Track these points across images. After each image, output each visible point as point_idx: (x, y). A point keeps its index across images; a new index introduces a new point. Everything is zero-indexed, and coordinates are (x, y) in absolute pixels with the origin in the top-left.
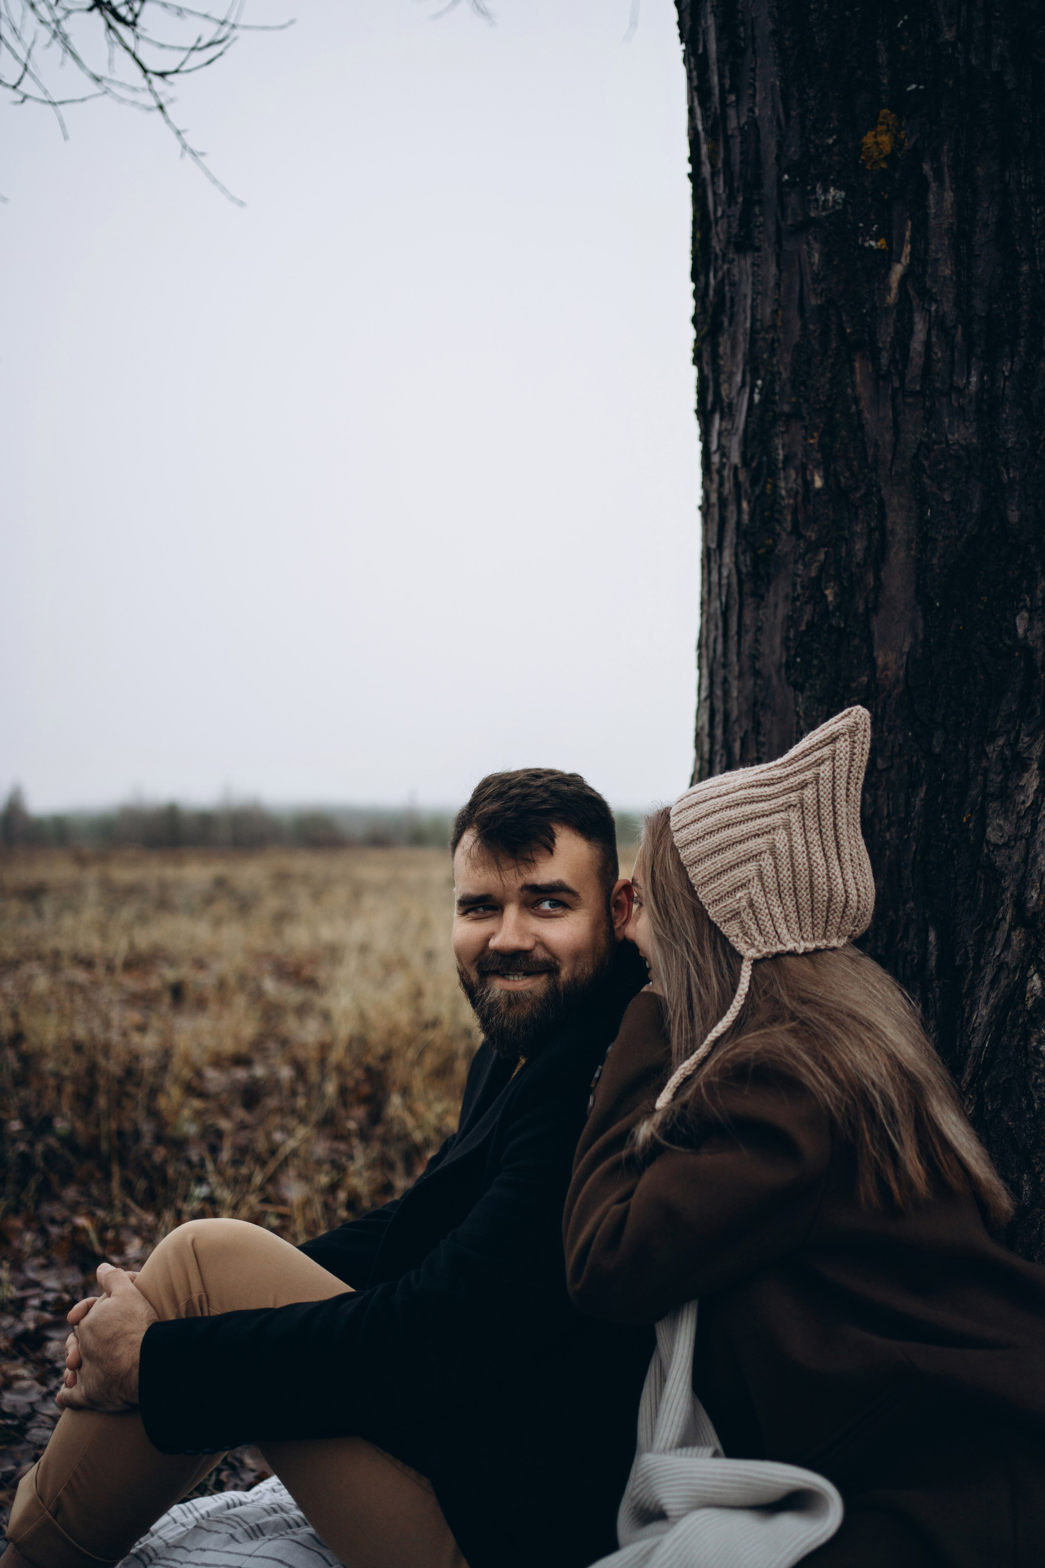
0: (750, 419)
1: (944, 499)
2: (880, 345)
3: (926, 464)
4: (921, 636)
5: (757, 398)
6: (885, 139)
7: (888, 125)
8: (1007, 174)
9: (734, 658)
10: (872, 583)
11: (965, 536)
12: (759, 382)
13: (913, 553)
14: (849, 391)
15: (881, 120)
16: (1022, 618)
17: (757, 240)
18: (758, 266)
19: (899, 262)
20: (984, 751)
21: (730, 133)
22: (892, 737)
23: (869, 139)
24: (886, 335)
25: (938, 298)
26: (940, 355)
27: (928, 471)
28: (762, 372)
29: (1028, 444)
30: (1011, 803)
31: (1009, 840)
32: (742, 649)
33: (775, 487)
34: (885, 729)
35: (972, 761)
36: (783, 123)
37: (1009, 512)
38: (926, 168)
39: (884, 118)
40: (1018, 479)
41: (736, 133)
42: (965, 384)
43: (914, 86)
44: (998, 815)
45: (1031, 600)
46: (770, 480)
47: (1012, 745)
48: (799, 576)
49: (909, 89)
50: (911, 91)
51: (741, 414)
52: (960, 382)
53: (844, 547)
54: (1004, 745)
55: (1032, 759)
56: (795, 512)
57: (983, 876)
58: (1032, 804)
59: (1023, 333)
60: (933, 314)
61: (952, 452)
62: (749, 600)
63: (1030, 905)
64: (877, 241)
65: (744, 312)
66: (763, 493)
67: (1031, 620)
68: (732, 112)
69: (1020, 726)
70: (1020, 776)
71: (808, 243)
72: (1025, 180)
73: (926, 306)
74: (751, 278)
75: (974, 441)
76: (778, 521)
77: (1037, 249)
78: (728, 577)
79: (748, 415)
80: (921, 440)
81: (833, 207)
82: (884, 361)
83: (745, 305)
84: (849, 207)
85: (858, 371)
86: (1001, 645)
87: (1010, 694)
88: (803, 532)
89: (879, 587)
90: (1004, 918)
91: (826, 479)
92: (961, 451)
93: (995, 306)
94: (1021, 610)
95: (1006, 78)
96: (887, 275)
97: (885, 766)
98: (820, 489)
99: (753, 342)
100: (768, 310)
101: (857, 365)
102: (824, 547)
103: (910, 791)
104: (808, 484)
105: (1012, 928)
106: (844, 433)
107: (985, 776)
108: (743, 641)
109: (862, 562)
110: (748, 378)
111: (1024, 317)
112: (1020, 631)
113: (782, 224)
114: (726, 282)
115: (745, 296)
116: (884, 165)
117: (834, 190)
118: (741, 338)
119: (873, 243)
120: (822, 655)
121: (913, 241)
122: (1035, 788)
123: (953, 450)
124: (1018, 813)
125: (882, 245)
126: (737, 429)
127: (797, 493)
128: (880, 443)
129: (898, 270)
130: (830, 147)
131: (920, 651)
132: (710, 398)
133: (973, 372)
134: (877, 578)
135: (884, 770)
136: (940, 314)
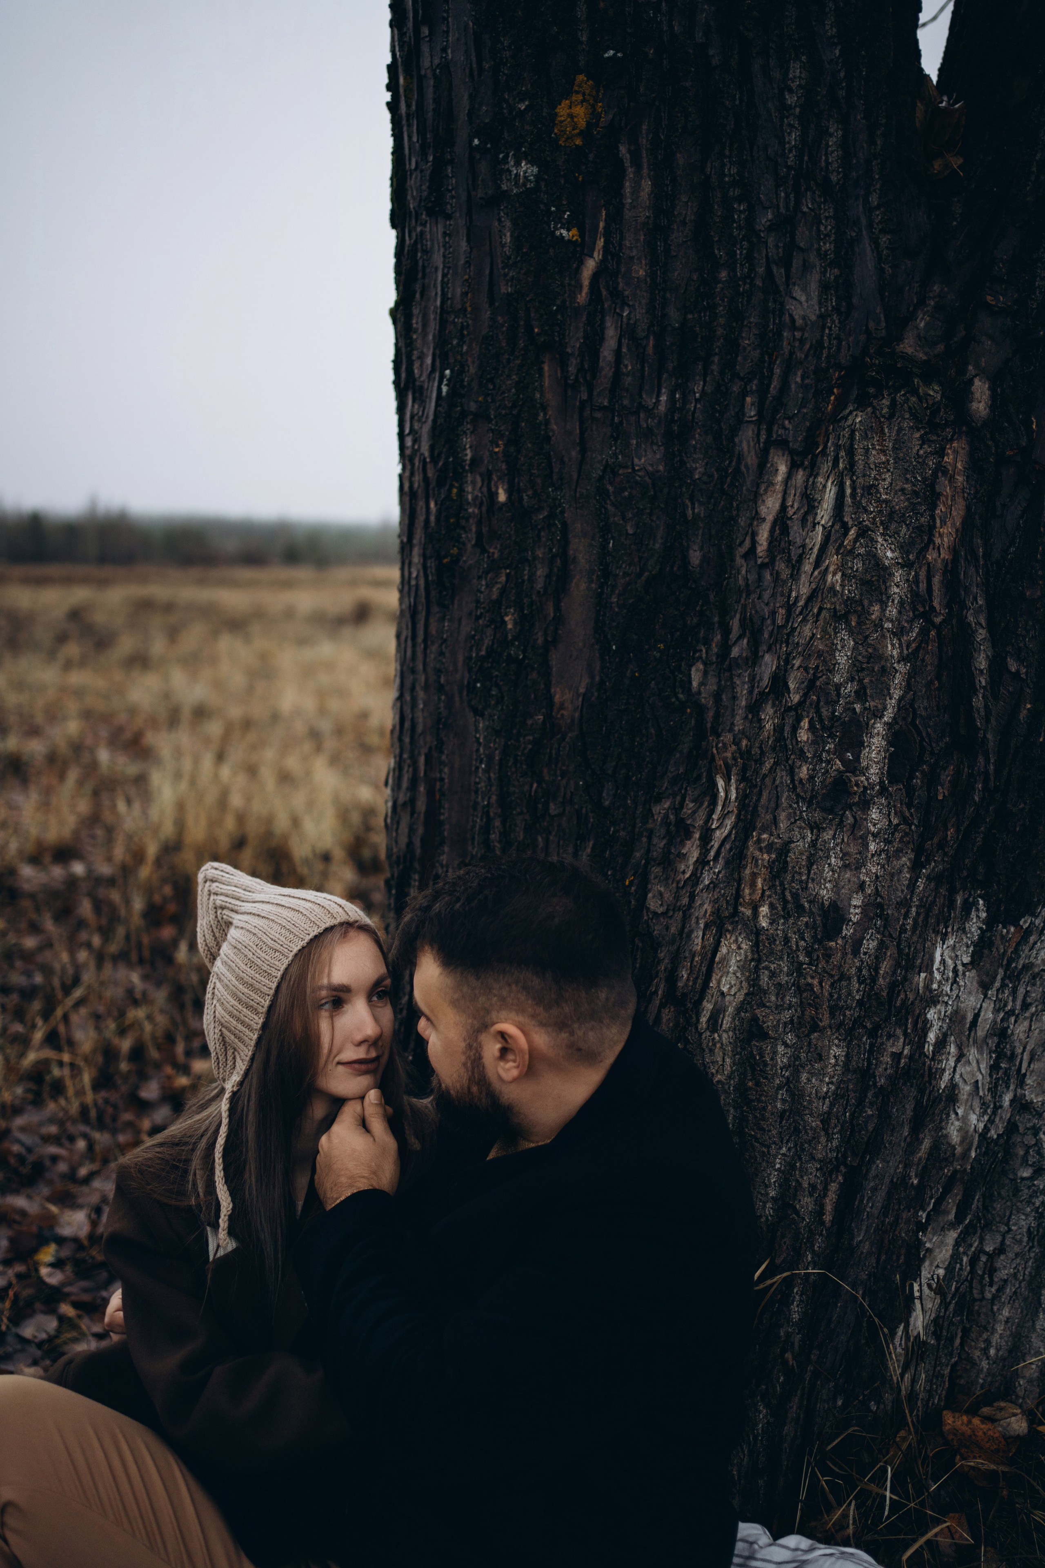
0: (439, 408)
1: (627, 530)
2: (569, 350)
3: (611, 489)
4: (597, 679)
5: (445, 389)
6: (580, 111)
7: (584, 94)
8: (709, 165)
9: (420, 667)
10: (552, 615)
11: (646, 574)
12: (448, 372)
13: (593, 585)
14: (538, 395)
15: (576, 88)
16: (697, 670)
17: (449, 206)
18: (450, 235)
19: (592, 256)
20: (650, 810)
21: (423, 72)
22: (564, 782)
23: (562, 110)
24: (575, 342)
25: (631, 303)
26: (630, 368)
27: (612, 498)
28: (451, 360)
29: (716, 476)
30: (672, 870)
31: (668, 910)
32: (428, 660)
33: (461, 490)
34: (558, 772)
35: (638, 821)
36: (476, 73)
37: (691, 552)
38: (623, 150)
39: (580, 86)
40: (702, 515)
41: (429, 74)
42: (655, 403)
43: (612, 52)
44: (660, 881)
45: (707, 652)
46: (456, 485)
47: (678, 809)
48: (481, 592)
49: (606, 55)
50: (609, 58)
51: (430, 401)
52: (649, 401)
53: (527, 568)
54: (669, 808)
55: (695, 827)
56: (479, 523)
57: (640, 945)
58: (690, 876)
59: (717, 350)
60: (625, 320)
61: (637, 478)
62: (435, 609)
63: (680, 984)
64: (568, 230)
65: (435, 286)
66: (448, 497)
67: (706, 673)
68: (425, 49)
69: (686, 790)
70: (682, 844)
71: (499, 220)
72: (729, 170)
73: (618, 311)
74: (442, 250)
75: (661, 468)
76: (464, 528)
77: (738, 252)
78: (417, 577)
79: (437, 405)
80: (607, 461)
81: (524, 185)
82: (572, 369)
83: (436, 280)
84: (543, 184)
85: (546, 374)
86: (673, 700)
87: (678, 755)
88: (487, 547)
89: (559, 619)
90: (656, 992)
91: (510, 492)
92: (647, 478)
93: (690, 316)
94: (698, 661)
95: (711, 53)
96: (578, 271)
97: (557, 812)
98: (504, 504)
99: (443, 323)
100: (459, 291)
101: (546, 368)
102: (506, 568)
103: (579, 842)
104: (492, 495)
105: (662, 1006)
106: (529, 445)
107: (650, 838)
108: (428, 651)
109: (542, 590)
110: (438, 363)
111: (720, 332)
112: (695, 684)
113: (473, 193)
114: (419, 246)
115: (436, 269)
116: (578, 142)
117: (526, 164)
118: (432, 317)
119: (564, 232)
120: (501, 683)
121: (607, 234)
122: (695, 859)
123: (639, 476)
124: (678, 882)
125: (573, 236)
126: (427, 417)
127: (481, 504)
128: (566, 459)
129: (590, 265)
130: (522, 113)
131: (596, 694)
132: (403, 375)
133: (664, 390)
134: (557, 608)
135: (556, 815)
136: (632, 322)
